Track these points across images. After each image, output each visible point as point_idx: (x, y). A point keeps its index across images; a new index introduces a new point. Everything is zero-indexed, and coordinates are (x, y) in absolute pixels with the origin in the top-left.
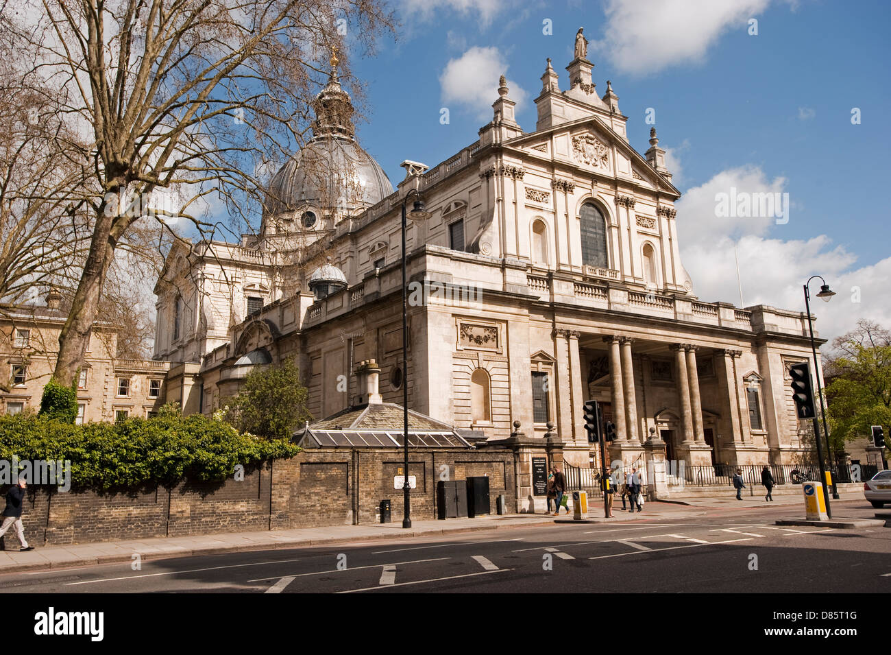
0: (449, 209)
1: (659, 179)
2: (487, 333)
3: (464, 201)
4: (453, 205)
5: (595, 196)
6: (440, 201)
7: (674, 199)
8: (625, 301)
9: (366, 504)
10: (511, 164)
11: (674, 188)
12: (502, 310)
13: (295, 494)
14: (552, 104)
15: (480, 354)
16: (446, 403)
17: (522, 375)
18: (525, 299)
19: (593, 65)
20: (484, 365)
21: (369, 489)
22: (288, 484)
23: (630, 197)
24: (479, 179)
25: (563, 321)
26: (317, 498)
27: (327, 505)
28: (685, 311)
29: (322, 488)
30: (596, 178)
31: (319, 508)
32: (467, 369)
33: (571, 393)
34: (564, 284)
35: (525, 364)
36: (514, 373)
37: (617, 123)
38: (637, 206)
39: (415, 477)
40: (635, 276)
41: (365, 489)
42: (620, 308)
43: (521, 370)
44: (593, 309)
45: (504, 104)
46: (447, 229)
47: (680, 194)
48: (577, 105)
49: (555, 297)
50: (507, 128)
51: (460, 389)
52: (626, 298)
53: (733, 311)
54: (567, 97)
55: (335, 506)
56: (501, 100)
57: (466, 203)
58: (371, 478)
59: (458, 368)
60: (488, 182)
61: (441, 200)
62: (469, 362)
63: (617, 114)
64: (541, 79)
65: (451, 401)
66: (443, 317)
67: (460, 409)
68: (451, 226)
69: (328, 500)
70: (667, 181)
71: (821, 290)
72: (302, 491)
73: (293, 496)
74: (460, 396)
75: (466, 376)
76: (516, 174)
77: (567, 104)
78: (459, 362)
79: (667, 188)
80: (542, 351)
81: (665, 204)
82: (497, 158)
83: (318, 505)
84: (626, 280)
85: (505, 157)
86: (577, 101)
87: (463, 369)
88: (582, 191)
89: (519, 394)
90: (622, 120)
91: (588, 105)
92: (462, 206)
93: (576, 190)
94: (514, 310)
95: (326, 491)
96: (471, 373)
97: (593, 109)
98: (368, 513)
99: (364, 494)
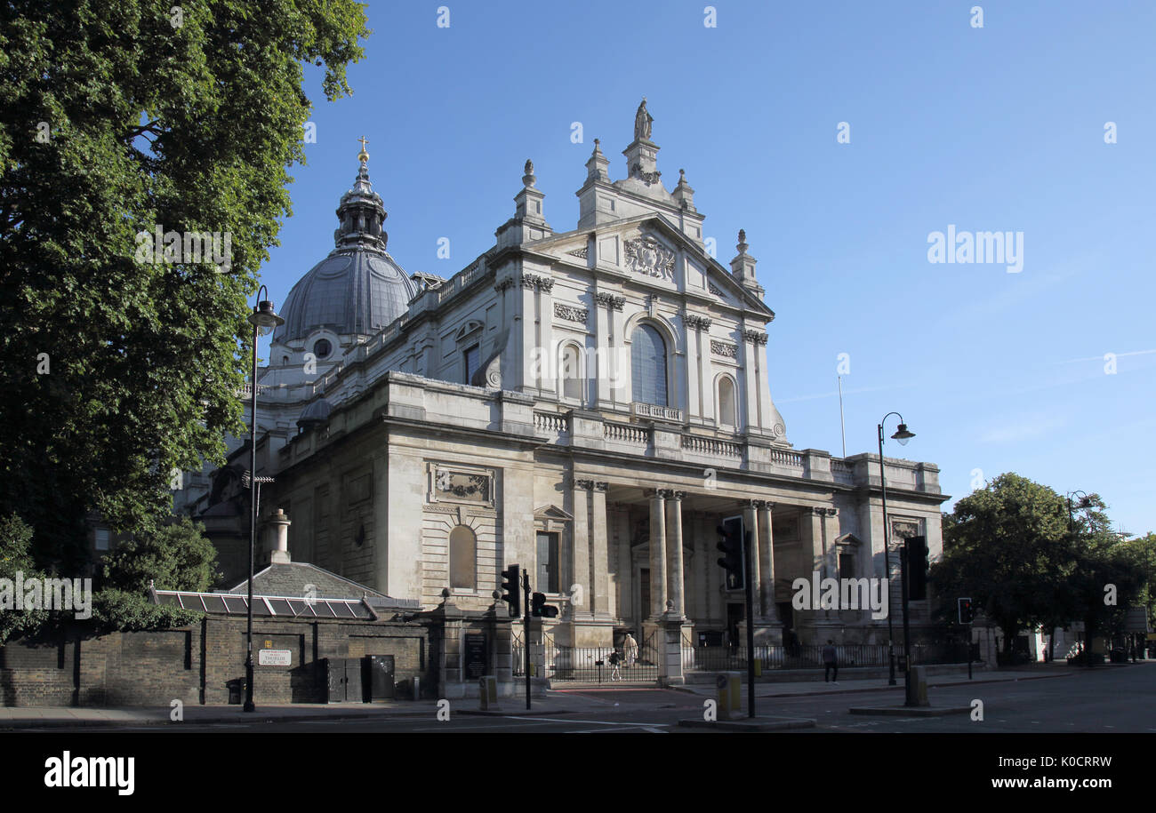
0: (463, 331)
1: (745, 295)
2: (474, 483)
3: (479, 321)
4: (467, 326)
5: (654, 315)
6: (454, 321)
7: (767, 320)
8: (677, 446)
9: (215, 681)
10: (534, 273)
11: (766, 307)
12: (496, 455)
13: (115, 665)
14: (597, 196)
15: (462, 508)
16: (413, 566)
17: (521, 535)
18: (527, 441)
19: (658, 148)
20: (468, 521)
21: (221, 664)
22: (104, 653)
23: (703, 317)
24: (495, 294)
25: (583, 470)
26: (146, 671)
27: (159, 680)
28: (761, 460)
29: (153, 659)
30: (653, 293)
31: (149, 683)
32: (444, 526)
33: (591, 559)
34: (589, 425)
35: (524, 522)
36: (510, 532)
37: (690, 223)
38: (712, 328)
39: (290, 652)
40: (705, 416)
41: (215, 664)
42: (668, 455)
43: (520, 530)
44: (628, 455)
45: (528, 197)
46: (462, 357)
47: (773, 314)
48: (634, 199)
49: (575, 440)
50: (531, 227)
51: (433, 550)
52: (679, 443)
53: (828, 460)
54: (620, 189)
55: (172, 681)
56: (524, 192)
57: (481, 323)
58: (224, 650)
59: (430, 525)
60: (504, 296)
61: (456, 320)
62: (447, 518)
63: (689, 211)
64: (586, 165)
65: (419, 564)
66: (411, 462)
67: (432, 575)
68: (466, 353)
69: (162, 674)
70: (757, 299)
71: (897, 431)
72: (126, 662)
73: (112, 668)
74: (433, 558)
75: (441, 534)
76: (541, 286)
77: (619, 197)
78: (432, 516)
79: (755, 307)
80: (552, 506)
81: (751, 326)
82: (516, 266)
83: (148, 679)
84: (692, 421)
85: (525, 264)
86: (633, 194)
87: (438, 525)
88: (634, 308)
89: (515, 557)
90: (697, 218)
91: (650, 199)
92: (478, 328)
93: (626, 307)
94: (512, 454)
95: (159, 663)
96: (450, 531)
97: (655, 203)
98: (219, 692)
99: (214, 669)
